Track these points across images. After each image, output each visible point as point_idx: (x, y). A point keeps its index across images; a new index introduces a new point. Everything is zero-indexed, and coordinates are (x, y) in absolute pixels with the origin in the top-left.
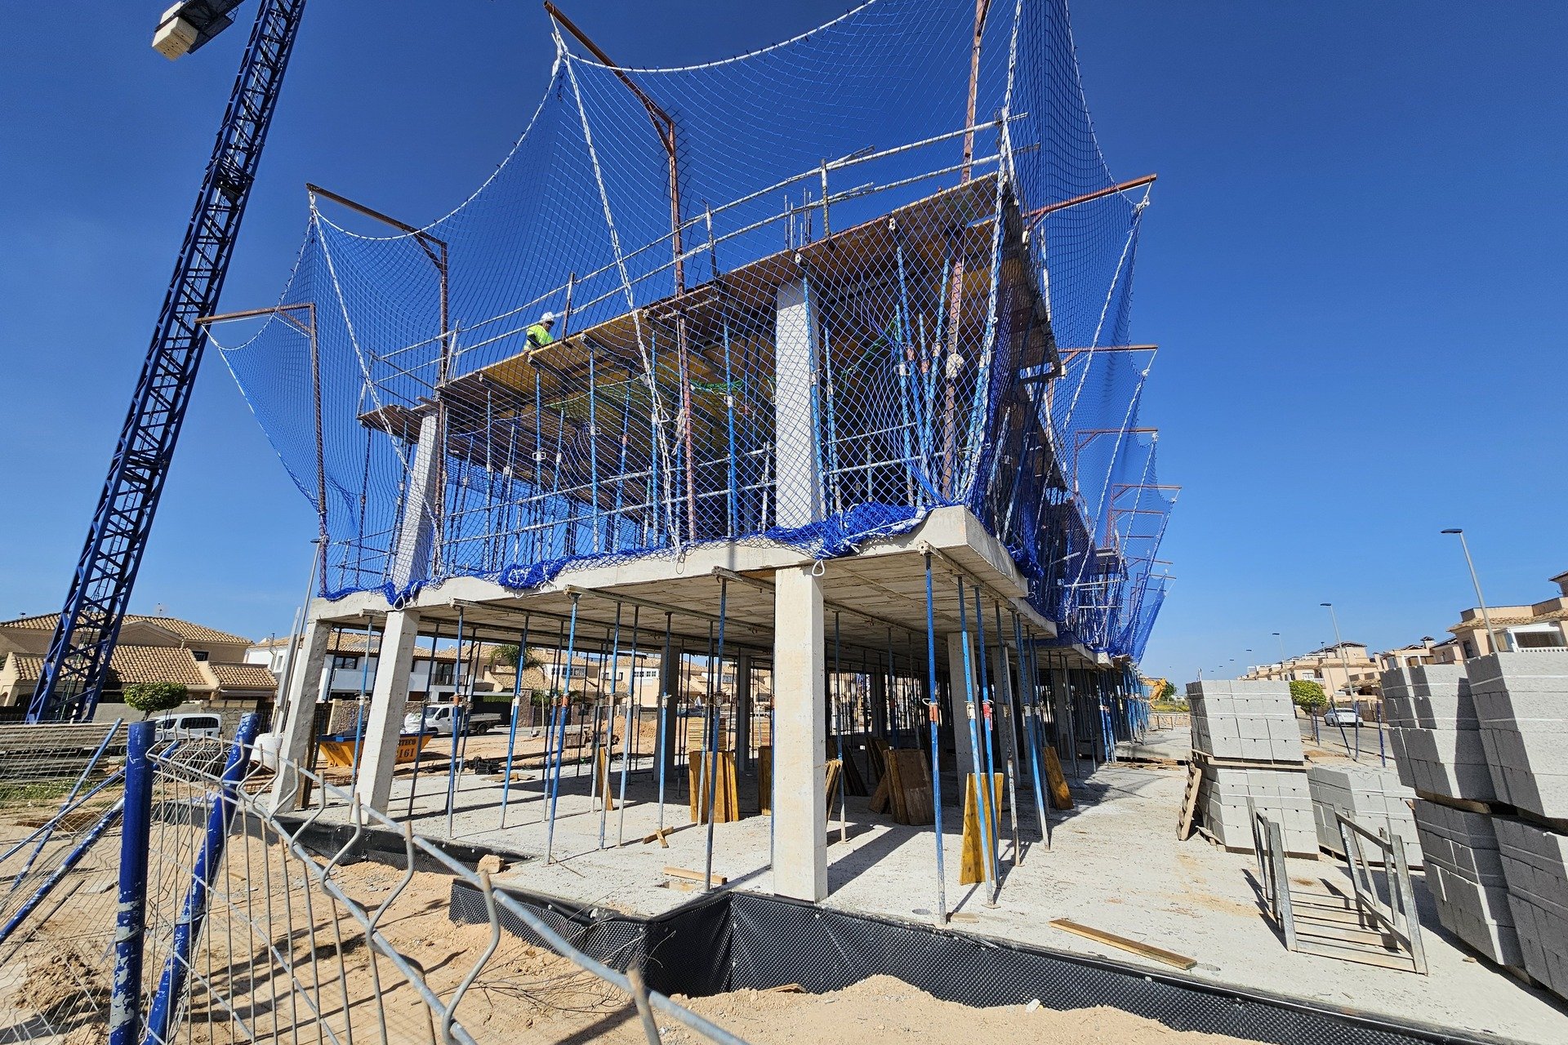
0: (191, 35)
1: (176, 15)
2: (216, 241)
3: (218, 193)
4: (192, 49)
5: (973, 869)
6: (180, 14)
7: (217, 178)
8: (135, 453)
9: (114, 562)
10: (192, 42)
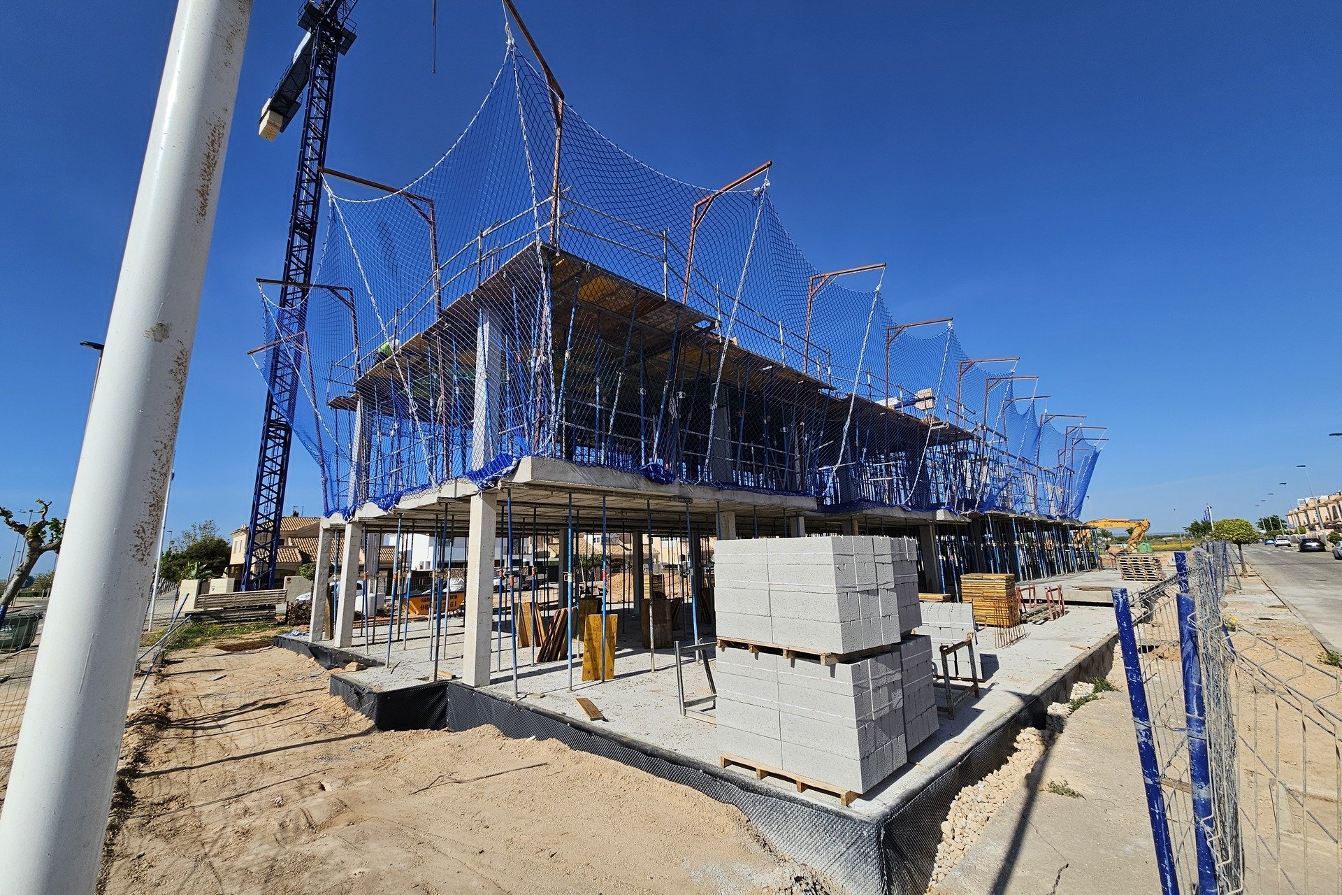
0: (279, 120)
1: (268, 109)
2: (301, 271)
3: (297, 238)
4: (282, 130)
5: (592, 672)
6: (271, 108)
7: (296, 226)
8: (273, 421)
9: (273, 491)
10: (280, 125)
